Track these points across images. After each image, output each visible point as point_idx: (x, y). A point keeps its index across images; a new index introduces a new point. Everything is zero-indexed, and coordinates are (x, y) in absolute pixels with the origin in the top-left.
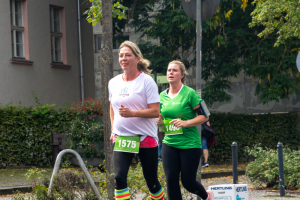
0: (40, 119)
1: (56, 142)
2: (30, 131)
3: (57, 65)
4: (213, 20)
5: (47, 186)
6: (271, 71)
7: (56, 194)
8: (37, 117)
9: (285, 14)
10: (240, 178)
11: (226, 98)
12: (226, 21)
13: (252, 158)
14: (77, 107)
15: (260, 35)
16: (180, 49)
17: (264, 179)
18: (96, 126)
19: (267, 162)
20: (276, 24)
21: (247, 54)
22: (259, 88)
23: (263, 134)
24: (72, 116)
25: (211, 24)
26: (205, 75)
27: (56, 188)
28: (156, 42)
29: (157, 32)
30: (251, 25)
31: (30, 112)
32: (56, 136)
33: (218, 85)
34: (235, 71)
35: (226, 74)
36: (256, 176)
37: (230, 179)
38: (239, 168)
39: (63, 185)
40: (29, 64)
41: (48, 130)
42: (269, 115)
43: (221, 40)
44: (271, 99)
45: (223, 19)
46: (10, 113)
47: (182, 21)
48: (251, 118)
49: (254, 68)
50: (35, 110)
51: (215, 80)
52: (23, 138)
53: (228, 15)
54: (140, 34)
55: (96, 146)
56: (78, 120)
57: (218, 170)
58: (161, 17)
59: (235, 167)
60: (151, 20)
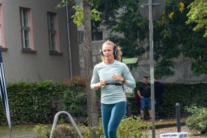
0: (42, 90)
1: (54, 106)
2: (35, 99)
3: (53, 53)
4: (160, 20)
5: (48, 136)
6: (202, 54)
8: (40, 89)
10: (182, 128)
11: (170, 73)
12: (170, 20)
13: (190, 114)
14: (68, 82)
15: (194, 29)
16: (138, 40)
17: (199, 128)
18: (81, 95)
19: (200, 116)
20: (205, 21)
21: (185, 42)
22: (193, 65)
23: (197, 97)
24: (65, 88)
25: (159, 22)
26: (156, 58)
28: (121, 35)
29: (122, 28)
30: (187, 22)
31: (35, 86)
32: (54, 102)
33: (165, 64)
34: (177, 54)
35: (170, 56)
36: (193, 126)
37: (175, 129)
38: (181, 121)
39: (60, 136)
40: (34, 52)
41: (48, 98)
42: (201, 84)
43: (166, 33)
44: (202, 73)
45: (167, 18)
46: (22, 87)
47: (139, 21)
48: (189, 86)
49: (190, 52)
50: (39, 84)
51: (163, 61)
52: (31, 104)
53: (171, 15)
54: (110, 30)
55: (81, 108)
56: (68, 91)
57: (166, 123)
58: (124, 18)
59: (179, 120)
60: (118, 21)
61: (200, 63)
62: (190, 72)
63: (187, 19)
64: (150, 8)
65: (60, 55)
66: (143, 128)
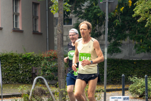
1: (34, 72)
2: (21, 66)
3: (35, 33)
4: (114, 12)
5: (29, 94)
6: (143, 38)
7: (33, 99)
8: (25, 59)
10: (126, 92)
11: (119, 51)
12: (121, 12)
13: (132, 83)
14: (46, 55)
15: (138, 21)
16: (97, 26)
17: (138, 93)
18: (54, 64)
19: (139, 85)
21: (131, 29)
22: (136, 46)
23: (138, 70)
24: (42, 59)
25: (113, 14)
26: (109, 39)
27: (33, 96)
29: (86, 17)
31: (21, 56)
32: (34, 68)
33: (116, 44)
34: (125, 37)
35: (120, 39)
36: (134, 91)
38: (126, 87)
39: (37, 94)
40: (22, 32)
41: (30, 65)
42: (141, 60)
43: (118, 22)
44: (142, 52)
45: (119, 11)
46: (12, 56)
47: (99, 12)
48: (132, 62)
49: (134, 36)
50: (24, 55)
51: (114, 42)
52: (17, 69)
53: (122, 9)
54: (77, 18)
55: (54, 74)
56: (45, 61)
57: (115, 88)
58: (88, 10)
59: (123, 86)
60: (83, 11)
61: (141, 45)
62: (134, 51)
63: (133, 13)
64: (107, 4)
65: (41, 34)
66: (97, 91)
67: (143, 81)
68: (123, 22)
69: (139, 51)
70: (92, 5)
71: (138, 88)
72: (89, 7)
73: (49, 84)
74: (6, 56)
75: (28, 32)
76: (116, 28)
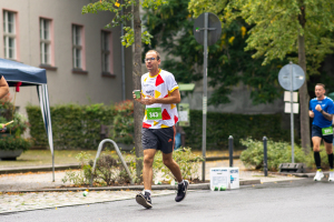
0: (92, 116)
1: (103, 132)
2: (85, 124)
3: (105, 75)
4: (220, 44)
5: (91, 165)
6: (262, 83)
7: (98, 172)
8: (90, 113)
9: (271, 41)
10: (235, 161)
11: (226, 101)
12: (229, 45)
13: (245, 148)
14: (121, 108)
15: (253, 56)
16: (196, 65)
17: (253, 163)
18: (132, 121)
19: (255, 151)
20: (266, 48)
21: (244, 69)
22: (252, 94)
23: (256, 129)
24: (115, 113)
25: (218, 47)
26: (212, 84)
27: (98, 168)
28: (178, 59)
29: (179, 52)
30: (246, 49)
31: (84, 109)
32: (104, 127)
33: (223, 92)
34: (236, 81)
35: (229, 84)
36: (248, 160)
37: (228, 162)
38: (234, 155)
39: (103, 165)
40: (85, 73)
41: (98, 123)
42: (261, 115)
43: (225, 59)
44: (262, 102)
45: (227, 43)
46: (70, 110)
47: (197, 44)
48: (247, 117)
49: (249, 79)
50: (89, 108)
51: (222, 88)
52: (79, 128)
53: (231, 39)
54: (167, 53)
55: (131, 135)
56: (119, 116)
57: (221, 155)
58: (182, 41)
59: (231, 154)
60: (175, 43)
61: (259, 92)
62: (250, 101)
63: (246, 45)
64: (206, 32)
65: (113, 77)
66: (192, 161)
67: (260, 145)
68: (233, 59)
69: (257, 101)
70: (188, 34)
71: (254, 155)
72: (184, 37)
73: (122, 150)
74: (63, 109)
75: (95, 74)
76: (223, 68)
